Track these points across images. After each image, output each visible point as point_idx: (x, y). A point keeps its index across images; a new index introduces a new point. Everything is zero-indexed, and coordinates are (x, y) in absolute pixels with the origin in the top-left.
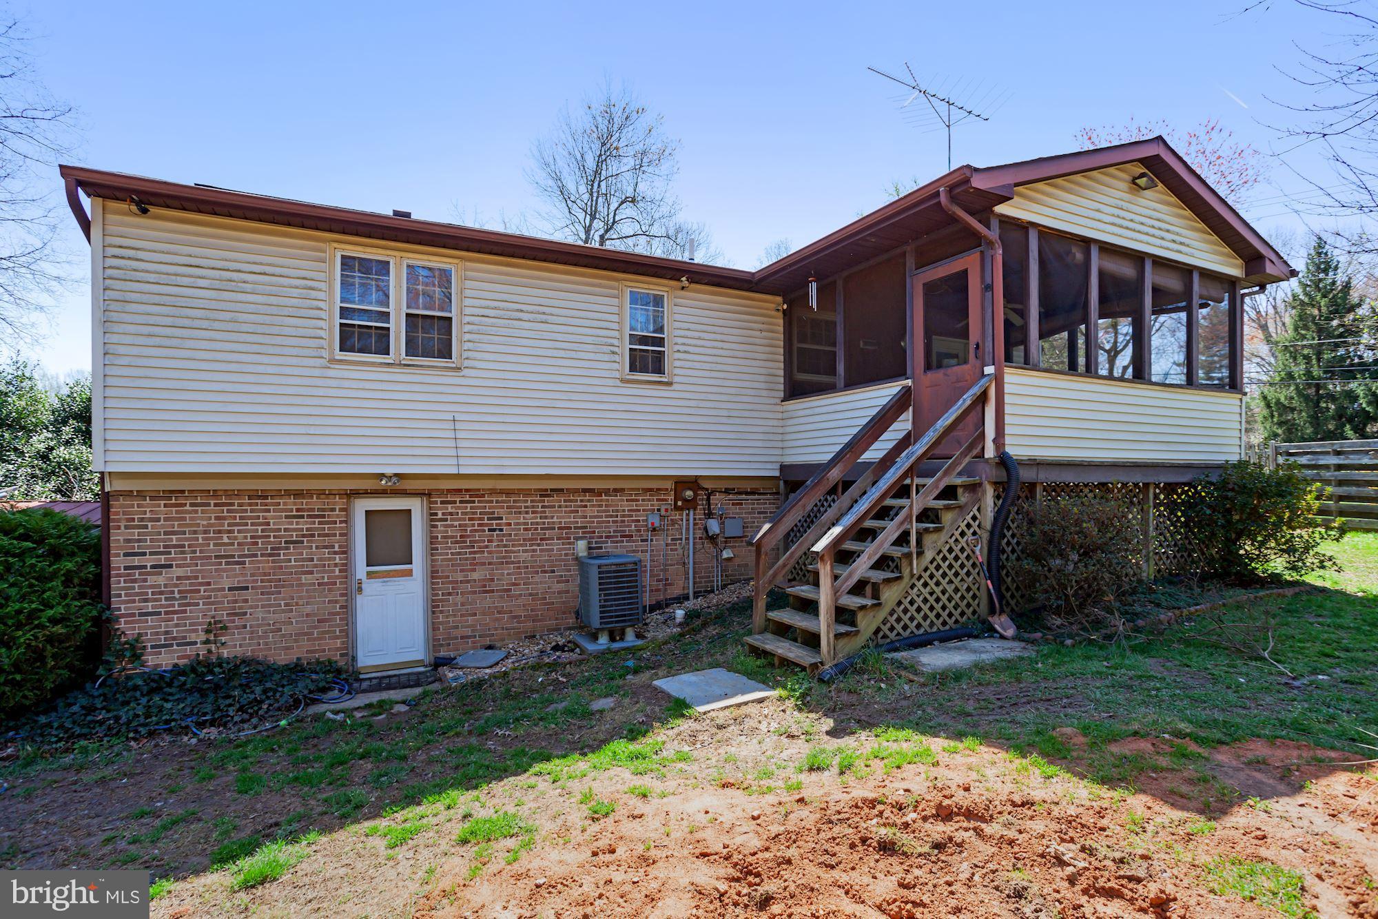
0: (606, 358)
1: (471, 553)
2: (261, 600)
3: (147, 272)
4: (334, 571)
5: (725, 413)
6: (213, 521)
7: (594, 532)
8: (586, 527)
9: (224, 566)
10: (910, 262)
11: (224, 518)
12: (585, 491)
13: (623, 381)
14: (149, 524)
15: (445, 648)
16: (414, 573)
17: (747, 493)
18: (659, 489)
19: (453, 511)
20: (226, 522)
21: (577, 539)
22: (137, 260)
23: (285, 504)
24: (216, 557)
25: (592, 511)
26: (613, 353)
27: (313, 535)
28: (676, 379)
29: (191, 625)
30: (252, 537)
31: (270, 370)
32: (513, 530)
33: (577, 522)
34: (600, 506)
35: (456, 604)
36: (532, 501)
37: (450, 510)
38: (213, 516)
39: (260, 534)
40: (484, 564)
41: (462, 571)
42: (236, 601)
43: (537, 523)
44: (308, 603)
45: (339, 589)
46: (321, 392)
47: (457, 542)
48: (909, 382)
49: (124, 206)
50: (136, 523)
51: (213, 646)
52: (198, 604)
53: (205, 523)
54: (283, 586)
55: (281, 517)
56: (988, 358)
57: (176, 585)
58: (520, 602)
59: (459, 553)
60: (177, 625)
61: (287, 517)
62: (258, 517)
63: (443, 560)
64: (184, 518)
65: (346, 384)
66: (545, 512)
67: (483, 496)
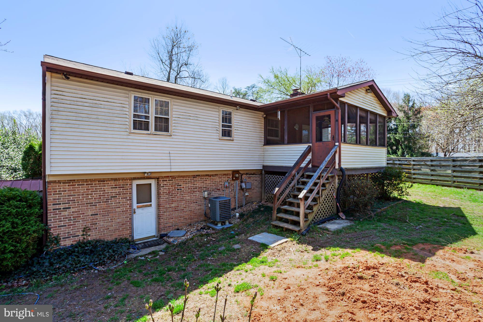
0: (215, 132)
1: (171, 198)
2: (102, 218)
3: (67, 100)
4: (127, 207)
5: (248, 149)
6: (85, 191)
7: (209, 189)
8: (206, 187)
9: (89, 207)
10: (311, 109)
11: (89, 189)
12: (206, 175)
13: (219, 139)
14: (62, 193)
15: (163, 231)
16: (152, 205)
17: (252, 174)
18: (228, 174)
19: (166, 183)
20: (90, 191)
21: (204, 191)
22: (63, 95)
23: (111, 183)
24: (86, 204)
25: (208, 182)
26: (217, 130)
27: (120, 194)
28: (235, 139)
29: (77, 229)
30: (99, 196)
31: (110, 136)
32: (185, 189)
33: (204, 186)
34: (211, 180)
35: (167, 215)
36: (190, 179)
37: (165, 183)
38: (85, 189)
39: (102, 194)
40: (176, 201)
41: (169, 204)
42: (93, 219)
43: (192, 187)
44: (118, 218)
45: (129, 213)
46: (127, 144)
47: (167, 194)
48: (311, 144)
49: (60, 76)
50: (57, 193)
51: (85, 236)
52: (80, 221)
53: (82, 191)
54: (110, 213)
55: (109, 188)
56: (337, 140)
57: (72, 215)
58: (187, 213)
59: (168, 198)
60: (72, 230)
61: (111, 188)
62: (101, 188)
63: (163, 201)
64: (75, 190)
65: (135, 141)
66: (194, 183)
67: (175, 178)
